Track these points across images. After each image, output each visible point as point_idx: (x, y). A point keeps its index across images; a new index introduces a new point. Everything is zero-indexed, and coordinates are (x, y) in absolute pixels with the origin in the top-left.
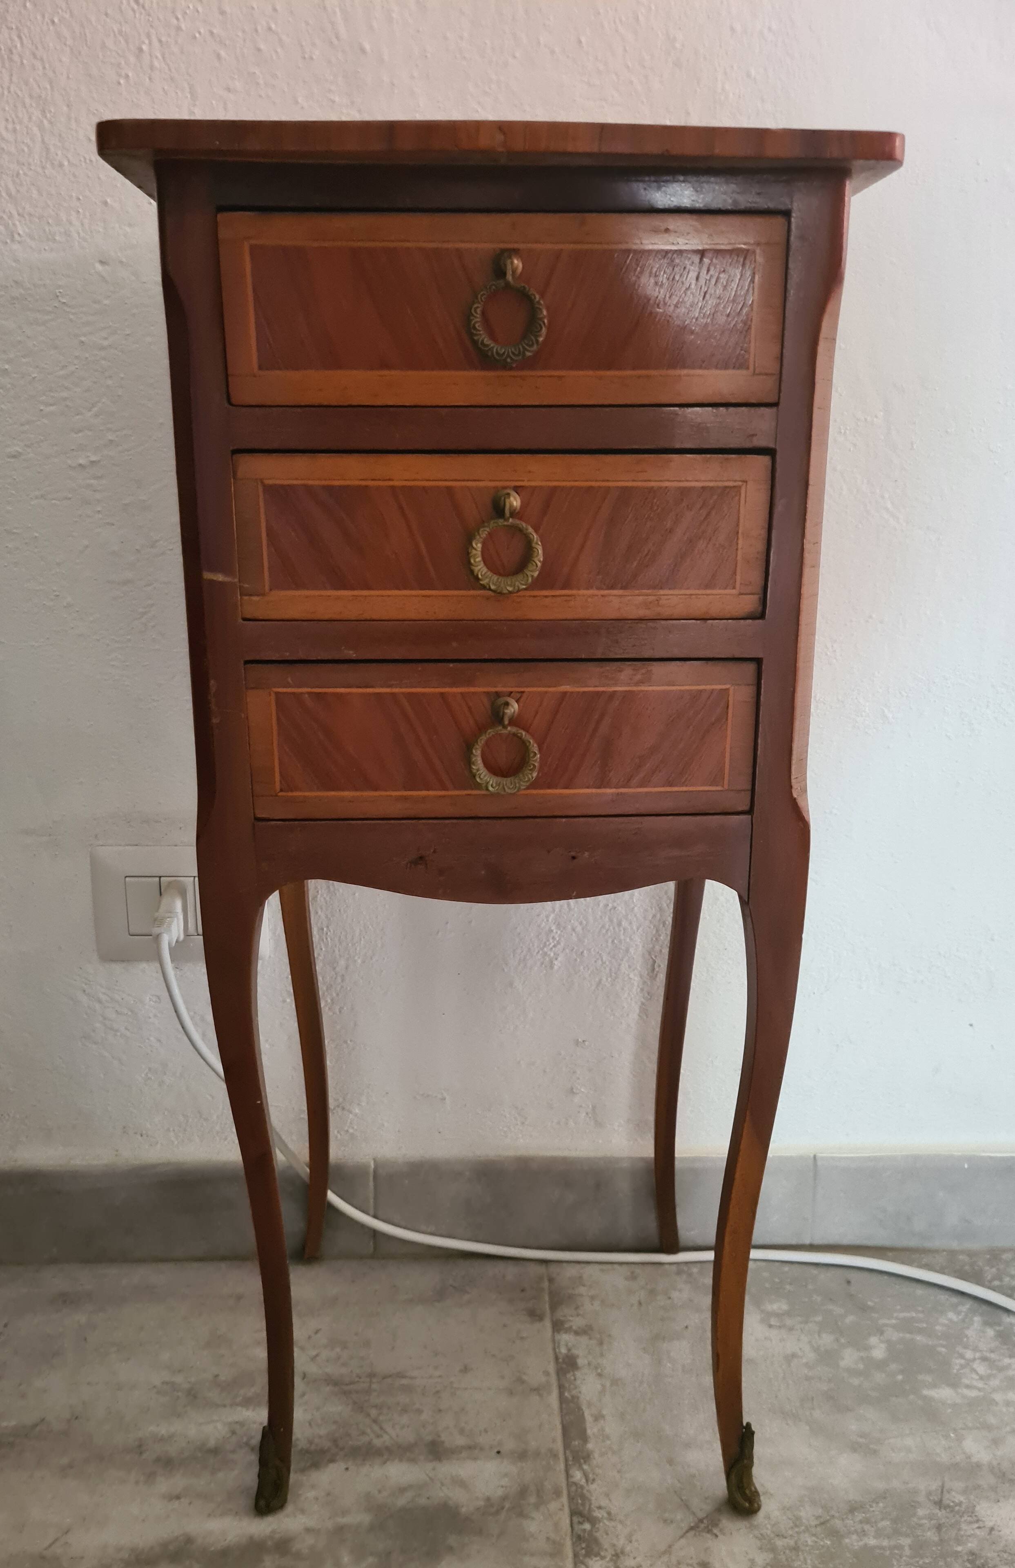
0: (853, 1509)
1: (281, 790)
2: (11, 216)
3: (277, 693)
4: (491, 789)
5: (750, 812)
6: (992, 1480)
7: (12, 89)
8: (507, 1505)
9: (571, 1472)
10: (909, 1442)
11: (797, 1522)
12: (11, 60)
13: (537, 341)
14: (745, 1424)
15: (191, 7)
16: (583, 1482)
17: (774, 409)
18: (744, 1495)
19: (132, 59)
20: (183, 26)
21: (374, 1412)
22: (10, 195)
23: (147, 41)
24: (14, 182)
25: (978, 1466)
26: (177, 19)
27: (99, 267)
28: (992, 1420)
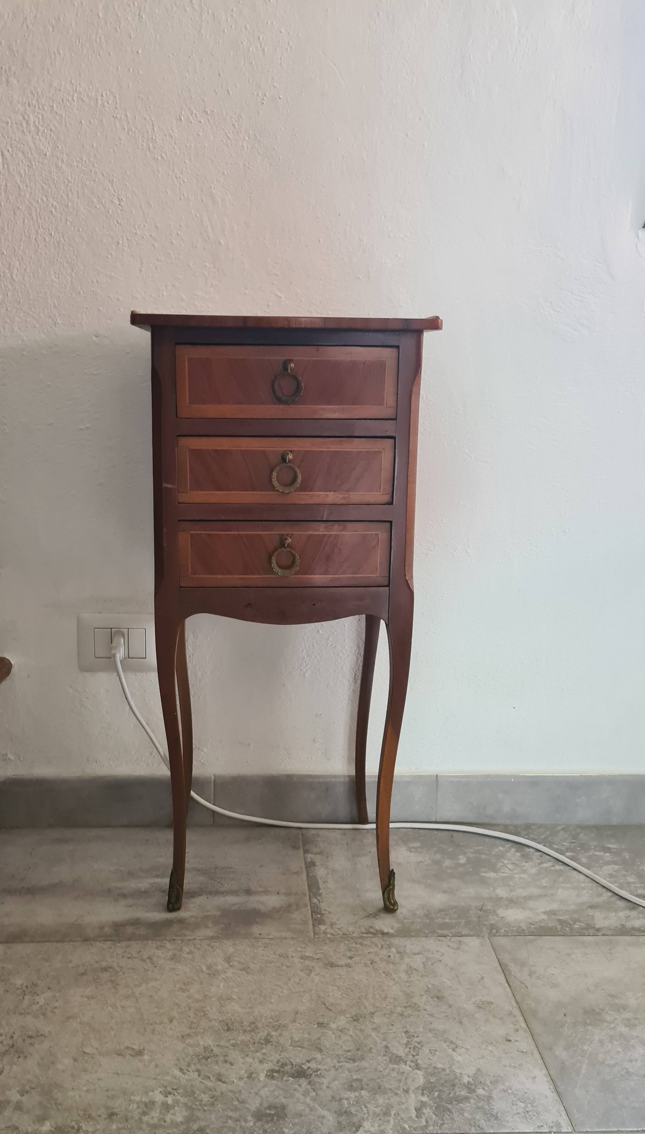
0: (440, 911)
1: (191, 575)
2: (55, 315)
3: (191, 534)
4: (279, 574)
5: (388, 586)
6: (506, 902)
7: (59, 260)
8: (282, 909)
9: (312, 900)
10: (471, 890)
11: (414, 915)
12: (58, 246)
13: (300, 395)
14: (391, 870)
15: (142, 224)
16: (318, 902)
17: (395, 421)
18: (390, 903)
19: (114, 247)
20: (138, 233)
21: (218, 880)
22: (54, 306)
23: (121, 239)
24: (57, 301)
25: (501, 898)
26: (136, 229)
27: (94, 338)
28: (511, 883)
